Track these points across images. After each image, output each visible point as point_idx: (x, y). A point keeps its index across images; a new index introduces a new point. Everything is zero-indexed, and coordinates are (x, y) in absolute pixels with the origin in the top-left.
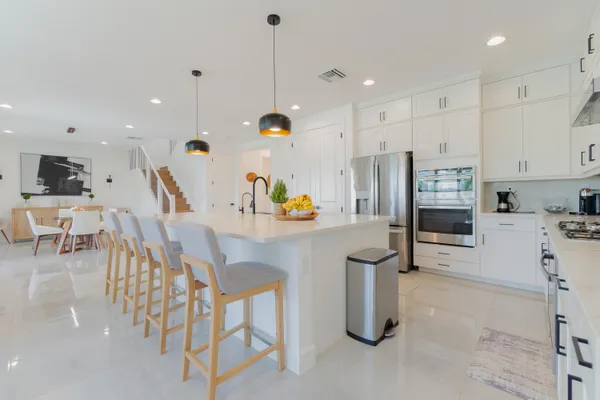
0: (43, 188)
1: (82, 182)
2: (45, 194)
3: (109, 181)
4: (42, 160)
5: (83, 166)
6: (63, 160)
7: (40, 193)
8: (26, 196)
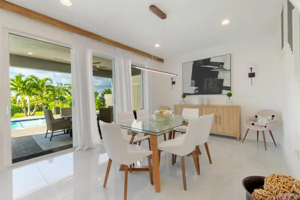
0: (194, 88)
1: (222, 81)
2: (195, 94)
3: (252, 75)
4: (194, 65)
5: (223, 64)
6: (207, 61)
7: (193, 93)
8: (184, 95)
